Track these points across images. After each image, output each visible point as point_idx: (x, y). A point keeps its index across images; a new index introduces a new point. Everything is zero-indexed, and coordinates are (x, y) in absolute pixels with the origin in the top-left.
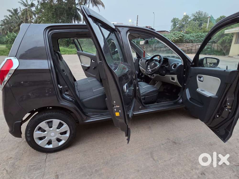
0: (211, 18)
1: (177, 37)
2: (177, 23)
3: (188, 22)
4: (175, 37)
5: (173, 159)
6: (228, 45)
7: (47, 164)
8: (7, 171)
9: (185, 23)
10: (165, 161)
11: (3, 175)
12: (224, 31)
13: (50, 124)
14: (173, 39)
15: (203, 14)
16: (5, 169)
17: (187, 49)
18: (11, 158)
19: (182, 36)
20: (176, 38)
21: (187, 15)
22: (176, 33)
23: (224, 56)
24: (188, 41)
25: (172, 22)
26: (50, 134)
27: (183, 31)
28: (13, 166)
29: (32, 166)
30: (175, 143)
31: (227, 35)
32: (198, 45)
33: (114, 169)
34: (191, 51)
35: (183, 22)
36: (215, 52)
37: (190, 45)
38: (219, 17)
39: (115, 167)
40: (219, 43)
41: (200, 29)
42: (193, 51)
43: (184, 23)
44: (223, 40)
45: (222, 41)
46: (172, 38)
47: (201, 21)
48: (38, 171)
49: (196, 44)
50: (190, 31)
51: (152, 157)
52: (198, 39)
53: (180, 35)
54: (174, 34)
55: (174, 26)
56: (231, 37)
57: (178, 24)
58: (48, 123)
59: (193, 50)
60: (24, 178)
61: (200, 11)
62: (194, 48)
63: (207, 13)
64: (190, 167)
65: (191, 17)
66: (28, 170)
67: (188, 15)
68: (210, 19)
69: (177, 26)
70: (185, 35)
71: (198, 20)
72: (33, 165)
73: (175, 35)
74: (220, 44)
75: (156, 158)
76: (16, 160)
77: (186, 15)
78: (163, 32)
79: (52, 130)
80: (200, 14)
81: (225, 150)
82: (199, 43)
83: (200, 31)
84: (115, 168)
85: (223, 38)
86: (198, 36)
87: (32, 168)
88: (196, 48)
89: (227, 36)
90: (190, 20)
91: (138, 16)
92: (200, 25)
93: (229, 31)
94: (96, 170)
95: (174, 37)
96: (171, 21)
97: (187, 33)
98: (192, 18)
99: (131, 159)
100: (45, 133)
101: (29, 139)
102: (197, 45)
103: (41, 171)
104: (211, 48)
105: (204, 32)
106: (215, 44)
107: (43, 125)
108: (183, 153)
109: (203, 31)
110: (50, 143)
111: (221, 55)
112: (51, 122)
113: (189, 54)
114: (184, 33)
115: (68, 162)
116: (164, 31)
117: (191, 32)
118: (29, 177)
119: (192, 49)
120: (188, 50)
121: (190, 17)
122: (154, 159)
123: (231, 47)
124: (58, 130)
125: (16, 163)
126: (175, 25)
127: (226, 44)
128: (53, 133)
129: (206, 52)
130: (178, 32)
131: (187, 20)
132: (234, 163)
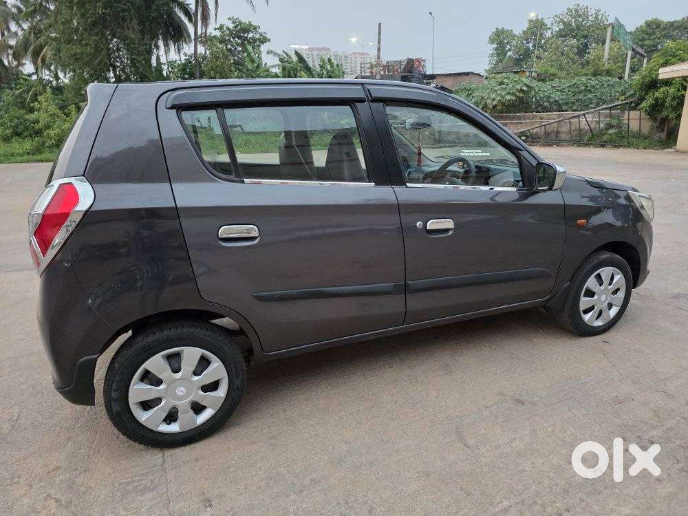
0: (616, 28)
1: (510, 93)
2: (508, 46)
3: (543, 41)
4: (504, 94)
5: (517, 442)
6: (672, 115)
7: (171, 475)
8: (57, 501)
9: (534, 46)
10: (497, 447)
11: (50, 511)
12: (658, 70)
13: (174, 362)
14: (498, 98)
15: (590, 14)
16: (48, 496)
17: (543, 132)
18: (57, 468)
19: (525, 88)
20: (508, 97)
21: (540, 19)
22: (505, 80)
23: (661, 151)
24: (546, 104)
25: (492, 41)
26: (175, 392)
27: (527, 74)
28: (70, 487)
29: (128, 484)
30: (520, 402)
31: (667, 82)
32: (578, 117)
33: (361, 473)
34: (557, 137)
35: (528, 43)
36: (633, 137)
37: (553, 117)
38: (642, 23)
39: (364, 470)
40: (644, 110)
41: (583, 65)
42: (563, 136)
43: (531, 45)
44: (657, 99)
45: (654, 102)
46: (493, 96)
47: (586, 37)
48: (149, 495)
49: (571, 114)
50: (552, 70)
51: (461, 438)
52: (576, 98)
53: (518, 87)
54: (501, 83)
55: (498, 55)
56: (679, 89)
57: (510, 50)
58: (169, 358)
59: (564, 132)
60: (112, 512)
61: (578, 5)
62: (565, 128)
63: (601, 13)
64: (564, 458)
65: (552, 24)
66: (119, 494)
67: (542, 19)
68: (612, 33)
69: (509, 54)
70: (534, 84)
71: (574, 34)
72: (130, 480)
73: (504, 86)
74: (646, 111)
75: (471, 442)
76: (74, 472)
77: (534, 19)
78: (465, 77)
79: (181, 379)
80: (580, 16)
81: (655, 411)
82: (581, 110)
83: (584, 71)
84: (364, 472)
85: (657, 94)
86: (577, 87)
87: (130, 488)
88: (572, 128)
89: (666, 86)
90: (548, 34)
91: (380, 25)
92: (582, 51)
93: (673, 71)
94: (312, 480)
95: (499, 92)
96: (490, 39)
97: (542, 78)
98: (556, 29)
99: (404, 449)
100: (161, 387)
101: (116, 407)
102: (574, 117)
103: (158, 494)
104: (619, 127)
105: (595, 74)
106: (631, 112)
107: (156, 364)
108: (545, 425)
109: (590, 69)
110: (172, 417)
111: (652, 148)
112: (178, 355)
113: (549, 145)
114: (534, 78)
115: (229, 467)
116: (467, 74)
117: (554, 75)
118: (126, 510)
119: (559, 130)
120: (547, 134)
121: (549, 25)
122: (466, 445)
123: (680, 122)
124: (196, 378)
125: (79, 480)
126: (500, 51)
127: (665, 113)
128: (182, 389)
129: (605, 138)
130: (512, 75)
131: (541, 35)
132: (678, 442)
